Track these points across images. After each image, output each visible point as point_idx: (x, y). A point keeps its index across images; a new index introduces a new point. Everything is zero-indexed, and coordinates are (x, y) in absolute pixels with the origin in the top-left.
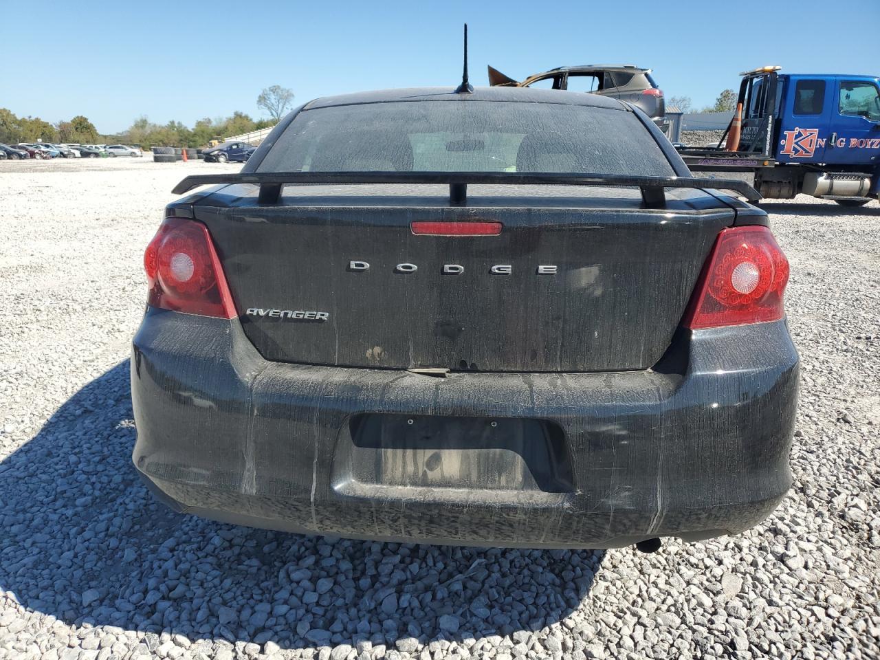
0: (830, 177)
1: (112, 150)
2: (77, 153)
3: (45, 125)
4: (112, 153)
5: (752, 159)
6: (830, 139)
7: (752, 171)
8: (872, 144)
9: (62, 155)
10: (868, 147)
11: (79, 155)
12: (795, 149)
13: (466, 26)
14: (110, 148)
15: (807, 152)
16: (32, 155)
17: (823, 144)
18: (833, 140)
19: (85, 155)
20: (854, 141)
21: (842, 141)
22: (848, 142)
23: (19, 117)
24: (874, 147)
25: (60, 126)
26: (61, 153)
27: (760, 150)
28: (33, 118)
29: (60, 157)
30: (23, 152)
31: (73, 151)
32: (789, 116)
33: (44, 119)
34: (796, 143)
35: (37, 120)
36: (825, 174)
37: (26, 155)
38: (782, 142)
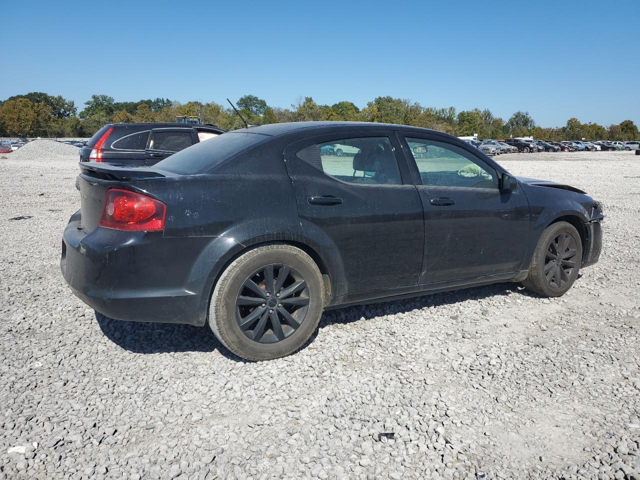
1: (629, 145)
2: (599, 147)
3: (600, 128)
4: (628, 147)
9: (587, 149)
11: (600, 149)
13: (228, 99)
14: (627, 143)
16: (563, 149)
19: (604, 148)
23: (582, 123)
25: (611, 128)
26: (586, 147)
28: (592, 123)
29: (585, 150)
30: (556, 147)
31: (595, 146)
33: (599, 124)
35: (595, 125)
37: (558, 149)
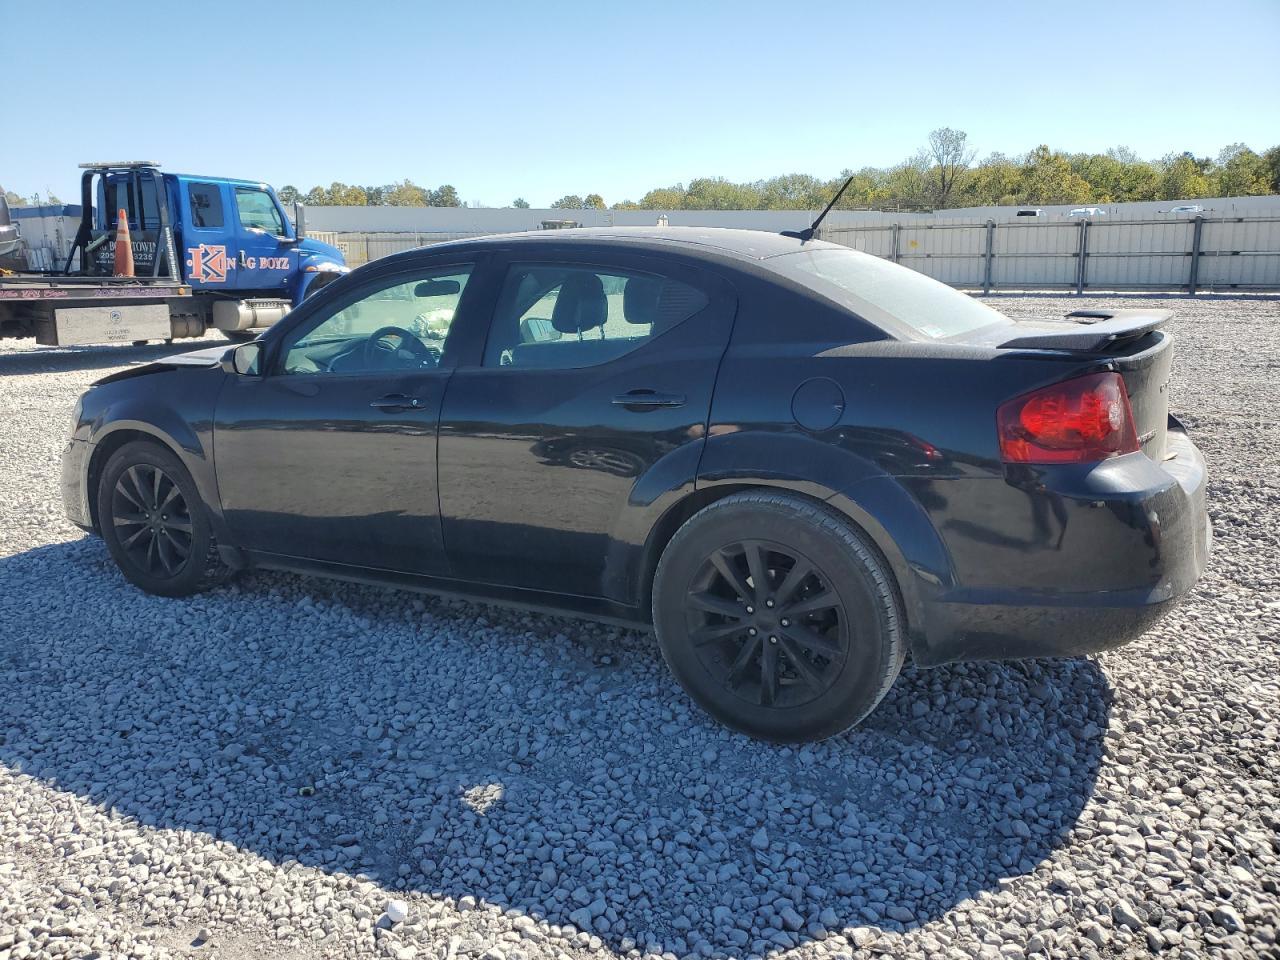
0: (251, 305)
5: (160, 287)
6: (239, 260)
7: (164, 303)
8: (282, 263)
10: (278, 267)
12: (205, 272)
15: (219, 276)
17: (234, 265)
18: (243, 259)
20: (264, 262)
21: (252, 261)
22: (258, 262)
24: (284, 267)
27: (164, 272)
32: (190, 230)
34: (205, 264)
36: (243, 301)
38: (189, 263)
